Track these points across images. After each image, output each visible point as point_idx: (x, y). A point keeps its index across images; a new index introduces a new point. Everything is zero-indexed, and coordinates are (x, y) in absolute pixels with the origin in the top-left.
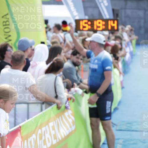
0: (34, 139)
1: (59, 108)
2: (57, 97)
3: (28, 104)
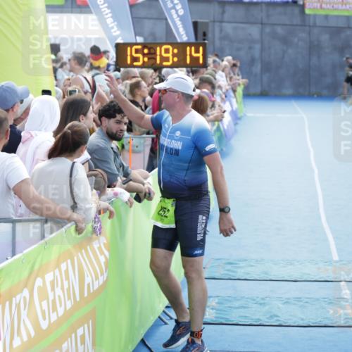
0: (25, 298)
1: (79, 230)
2: (74, 207)
3: (14, 222)
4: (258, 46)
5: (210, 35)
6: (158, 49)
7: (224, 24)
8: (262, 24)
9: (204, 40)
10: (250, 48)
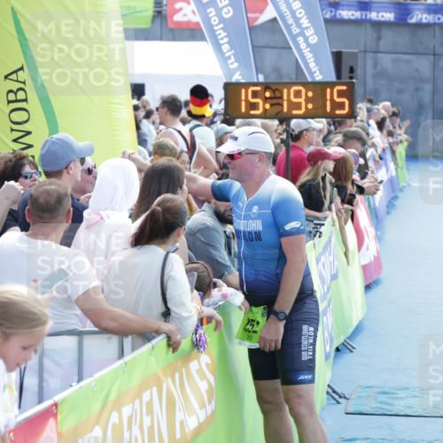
0: (96, 439)
2: (167, 314)
3: (80, 334)
4: (428, 87)
5: (359, 71)
6: (285, 90)
7: (380, 55)
8: (434, 55)
9: (351, 78)
10: (417, 90)
